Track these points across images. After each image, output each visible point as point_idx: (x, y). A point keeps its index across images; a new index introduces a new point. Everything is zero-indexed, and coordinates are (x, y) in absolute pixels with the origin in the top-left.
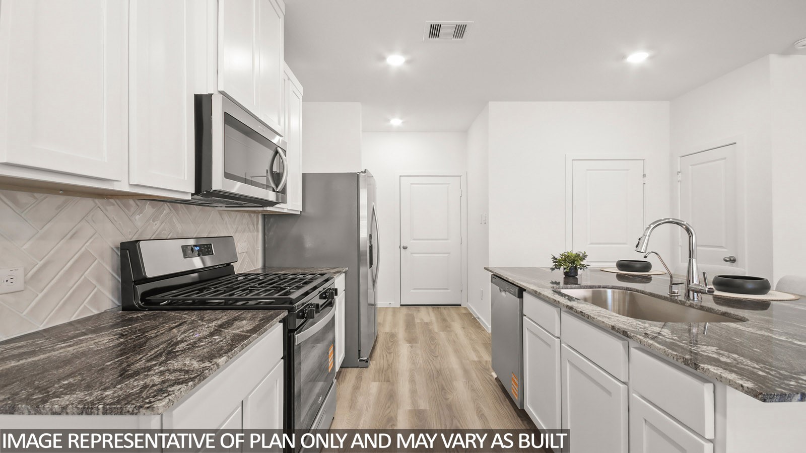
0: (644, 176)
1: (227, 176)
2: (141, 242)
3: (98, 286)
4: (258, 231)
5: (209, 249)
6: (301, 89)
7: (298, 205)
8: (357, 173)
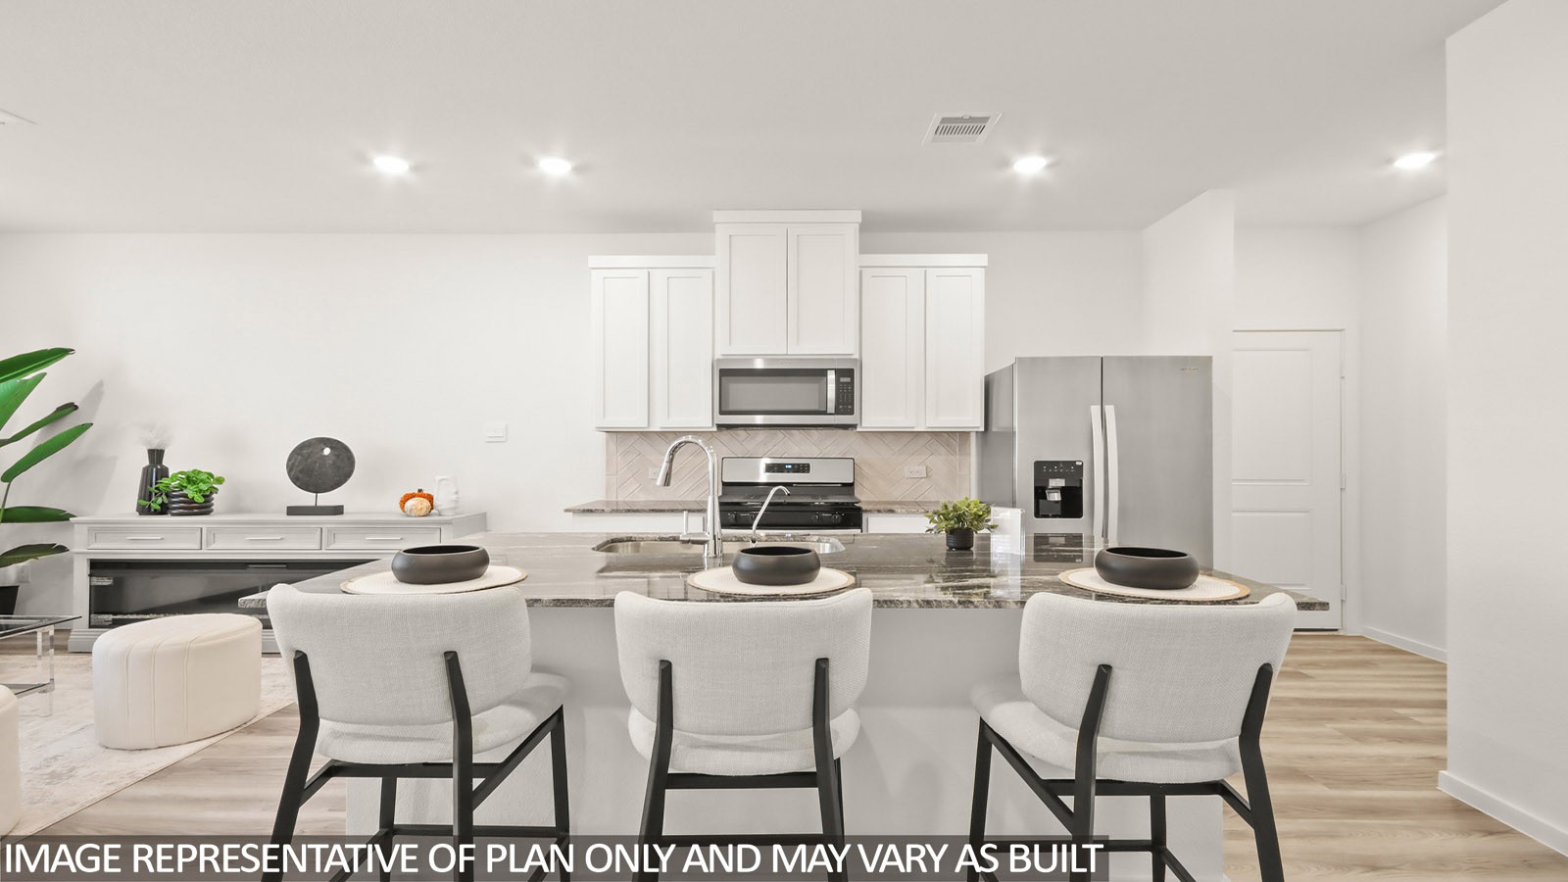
2: (724, 460)
5: (804, 468)
6: (982, 259)
7: (966, 420)
8: (1013, 365)
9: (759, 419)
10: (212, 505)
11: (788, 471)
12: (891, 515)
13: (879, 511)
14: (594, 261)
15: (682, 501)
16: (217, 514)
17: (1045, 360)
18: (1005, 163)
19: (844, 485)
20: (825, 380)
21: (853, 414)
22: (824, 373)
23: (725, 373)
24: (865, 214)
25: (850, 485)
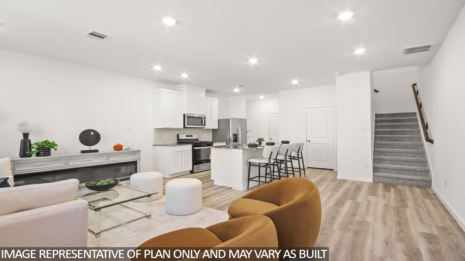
0: (333, 112)
1: (187, 125)
2: (179, 135)
3: (175, 140)
4: (210, 133)
5: (191, 136)
6: (218, 100)
7: (216, 127)
8: (229, 119)
10: (51, 152)
11: (189, 136)
12: (216, 143)
14: (163, 89)
16: (53, 155)
17: (234, 118)
18: (233, 90)
19: (197, 139)
20: (201, 119)
21: (205, 125)
22: (201, 118)
23: (188, 117)
24: (206, 89)
25: (198, 139)
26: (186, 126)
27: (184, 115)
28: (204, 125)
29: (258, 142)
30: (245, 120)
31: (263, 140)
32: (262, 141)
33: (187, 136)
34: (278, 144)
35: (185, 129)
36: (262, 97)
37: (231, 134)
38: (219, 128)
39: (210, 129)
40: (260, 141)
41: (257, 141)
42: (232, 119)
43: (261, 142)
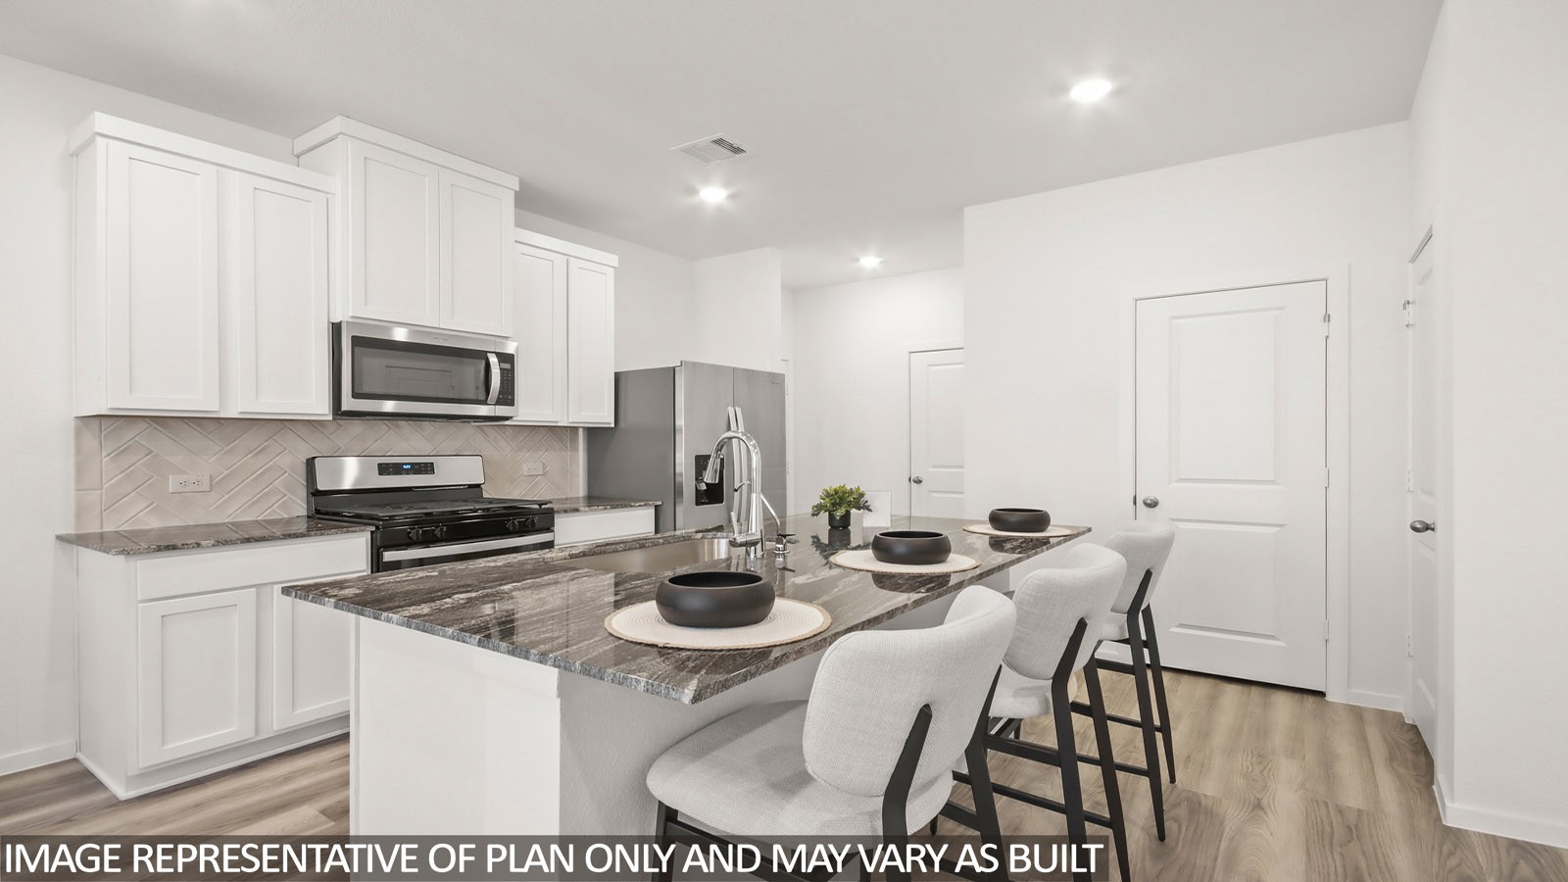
0: (1327, 318)
1: (356, 395)
2: (316, 460)
3: (289, 495)
4: (577, 449)
5: (427, 468)
6: (613, 260)
7: (605, 416)
8: (674, 368)
9: (389, 406)
11: (408, 472)
12: (576, 514)
13: (566, 511)
14: (103, 122)
15: (266, 521)
18: (692, 191)
19: (471, 486)
20: (483, 363)
21: (511, 403)
22: (482, 355)
23: (357, 342)
24: (522, 183)
25: (478, 486)
26: (348, 403)
27: (336, 329)
28: (499, 402)
29: (824, 516)
30: (776, 381)
31: (859, 501)
32: (853, 511)
33: (384, 469)
34: (968, 551)
35: (345, 422)
36: (870, 262)
37: (681, 456)
38: (622, 425)
39: (577, 428)
40: (839, 513)
41: (817, 510)
42: (694, 367)
43: (847, 516)
